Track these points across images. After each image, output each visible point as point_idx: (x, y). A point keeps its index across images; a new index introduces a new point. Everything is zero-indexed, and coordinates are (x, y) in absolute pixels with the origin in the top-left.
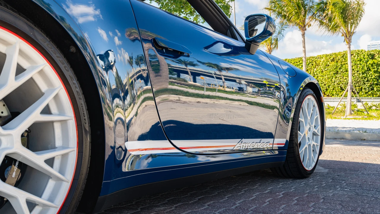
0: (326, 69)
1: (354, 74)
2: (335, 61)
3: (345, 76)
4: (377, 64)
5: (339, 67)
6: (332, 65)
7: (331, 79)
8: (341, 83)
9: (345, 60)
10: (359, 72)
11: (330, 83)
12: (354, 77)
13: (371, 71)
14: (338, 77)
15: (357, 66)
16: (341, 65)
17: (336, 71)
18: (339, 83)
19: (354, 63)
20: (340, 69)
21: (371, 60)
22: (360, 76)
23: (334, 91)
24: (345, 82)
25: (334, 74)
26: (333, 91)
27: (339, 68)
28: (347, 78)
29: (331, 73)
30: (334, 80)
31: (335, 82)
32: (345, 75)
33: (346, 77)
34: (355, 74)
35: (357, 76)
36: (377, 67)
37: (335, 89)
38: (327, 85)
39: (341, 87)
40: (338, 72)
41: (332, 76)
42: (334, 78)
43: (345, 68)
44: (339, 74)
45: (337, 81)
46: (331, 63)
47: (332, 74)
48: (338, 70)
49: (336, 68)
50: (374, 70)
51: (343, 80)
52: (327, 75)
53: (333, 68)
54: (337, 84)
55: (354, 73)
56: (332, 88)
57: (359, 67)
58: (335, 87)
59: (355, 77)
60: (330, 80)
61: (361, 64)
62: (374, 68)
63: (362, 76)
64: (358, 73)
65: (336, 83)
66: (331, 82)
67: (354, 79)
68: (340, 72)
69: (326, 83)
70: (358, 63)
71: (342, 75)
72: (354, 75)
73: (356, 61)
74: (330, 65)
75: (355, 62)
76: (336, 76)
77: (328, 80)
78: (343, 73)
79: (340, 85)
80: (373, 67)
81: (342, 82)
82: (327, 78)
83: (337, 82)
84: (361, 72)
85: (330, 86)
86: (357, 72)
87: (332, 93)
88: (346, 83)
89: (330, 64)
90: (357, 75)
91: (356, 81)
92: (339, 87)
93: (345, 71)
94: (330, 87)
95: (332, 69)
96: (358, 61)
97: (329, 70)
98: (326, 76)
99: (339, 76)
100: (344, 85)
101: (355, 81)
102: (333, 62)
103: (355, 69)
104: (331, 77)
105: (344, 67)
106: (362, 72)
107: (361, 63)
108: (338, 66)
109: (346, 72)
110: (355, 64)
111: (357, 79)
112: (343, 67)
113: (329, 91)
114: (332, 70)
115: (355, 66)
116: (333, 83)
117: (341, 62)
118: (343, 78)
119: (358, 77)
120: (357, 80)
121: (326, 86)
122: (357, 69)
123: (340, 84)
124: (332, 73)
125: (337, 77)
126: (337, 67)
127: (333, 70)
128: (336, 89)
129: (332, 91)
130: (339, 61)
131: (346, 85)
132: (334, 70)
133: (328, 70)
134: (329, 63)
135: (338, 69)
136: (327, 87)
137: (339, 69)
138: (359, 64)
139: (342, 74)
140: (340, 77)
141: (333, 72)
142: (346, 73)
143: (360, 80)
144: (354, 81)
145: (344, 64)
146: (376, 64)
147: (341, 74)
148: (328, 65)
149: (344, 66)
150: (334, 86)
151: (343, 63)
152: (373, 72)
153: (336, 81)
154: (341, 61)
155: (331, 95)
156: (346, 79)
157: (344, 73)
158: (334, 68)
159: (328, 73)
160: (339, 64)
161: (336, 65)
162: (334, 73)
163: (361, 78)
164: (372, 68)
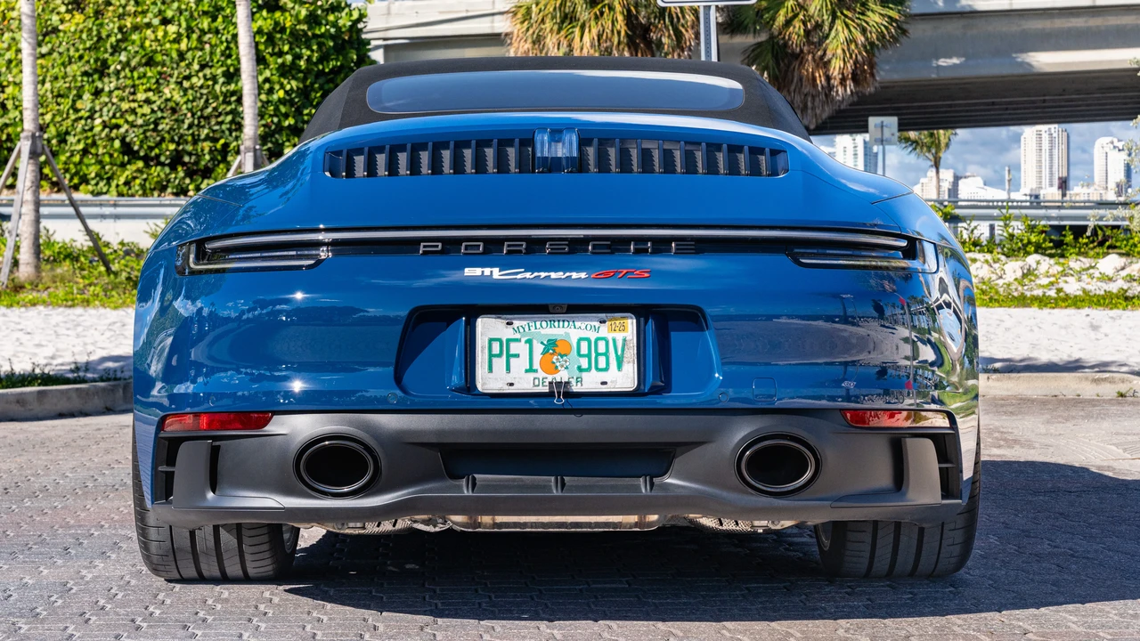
0: (44, 50)
1: (188, 78)
2: (90, 10)
3: (141, 88)
4: (292, 33)
5: (113, 39)
6: (73, 29)
7: (74, 101)
8: (127, 121)
9: (140, 9)
10: (213, 70)
11: (69, 122)
12: (185, 91)
13: (267, 65)
14: (107, 89)
15: (199, 39)
16: (120, 29)
17: (96, 60)
18: (114, 121)
19: (184, 25)
20: (116, 49)
21: (264, 13)
22: (217, 87)
23: (90, 159)
24: (144, 115)
25: (85, 74)
26: (86, 161)
27: (108, 46)
28: (154, 98)
29: (68, 69)
30: (89, 106)
31: (91, 117)
32: (145, 81)
33: (151, 94)
34: (194, 80)
35: (201, 87)
36: (291, 49)
37: (93, 151)
38: (52, 130)
39: (123, 141)
40: (105, 64)
41: (79, 84)
42: (87, 96)
43: (142, 46)
44: (113, 79)
45: (105, 109)
46: (68, 17)
47: (74, 76)
48: (106, 56)
49: (95, 48)
50: (280, 61)
51: (136, 105)
52: (48, 79)
53: (81, 47)
54: (105, 125)
55: (188, 72)
56: (81, 146)
57: (207, 46)
58: (94, 144)
59: (190, 92)
60: (66, 104)
61: (217, 32)
62: (281, 54)
63: (224, 89)
64: (207, 71)
65: (98, 121)
66: (73, 117)
67: (190, 106)
68: (119, 67)
69: (48, 117)
70: (205, 23)
71: (129, 82)
72: (186, 84)
73: (196, 14)
74: (61, 27)
75: (186, 20)
76: (100, 85)
77: (58, 104)
78: (132, 71)
79: (122, 130)
80: (276, 50)
81: (131, 118)
82: (50, 96)
83: (106, 118)
84: (220, 71)
85: (67, 133)
86: (203, 67)
87: (77, 173)
88: (147, 123)
89: (62, 21)
90: (202, 81)
91: (199, 113)
92: (113, 140)
93: (144, 61)
94: (71, 139)
95: (77, 50)
96: (205, 13)
97: (60, 54)
98: (48, 85)
99: (112, 86)
100: (141, 130)
101: (193, 115)
102: (79, 17)
103: (189, 55)
104: (74, 92)
105: (138, 43)
106: (224, 69)
107: (215, 24)
108: (104, 34)
109: (148, 69)
110: (190, 30)
111: (202, 101)
112: (133, 42)
113: (63, 158)
114: (77, 55)
115: (188, 37)
116: (83, 122)
117: (121, 17)
118: (131, 98)
119: (205, 91)
120: (202, 110)
121: (46, 136)
122: (200, 53)
123: (118, 127)
124: (74, 69)
125: (102, 90)
126: (100, 39)
127: (81, 57)
128: (101, 151)
129: (81, 162)
130: (111, 8)
131: (148, 134)
132: (86, 58)
133: (55, 55)
134: (55, 18)
135: (106, 51)
136: (54, 142)
137: (110, 50)
138: (210, 31)
139: (129, 75)
140: (116, 93)
141: (80, 64)
142: (149, 74)
143: (215, 109)
144: (189, 115)
145: (136, 28)
146: (288, 31)
147: (122, 74)
148: (55, 30)
149: (135, 37)
150: (90, 134)
151: (128, 22)
152: (277, 69)
153: (97, 108)
154: (121, 10)
155: (76, 181)
156: (148, 101)
157: (136, 75)
158: (88, 45)
159: (56, 70)
160: (111, 25)
161: (95, 33)
162: (87, 68)
163: (221, 99)
164: (270, 50)
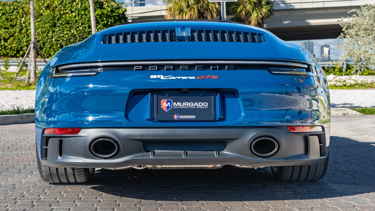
0: (39, 20)
1: (78, 27)
2: (51, 9)
3: (66, 30)
4: (106, 15)
5: (58, 17)
6: (47, 14)
7: (47, 34)
8: (62, 39)
9: (65, 9)
10: (85, 25)
11: (46, 40)
12: (77, 31)
13: (100, 24)
14: (56, 30)
15: (81, 17)
16: (60, 14)
17: (53, 23)
18: (58, 39)
19: (77, 13)
20: (59, 20)
21: (99, 10)
22: (86, 30)
23: (52, 50)
24: (66, 38)
25: (50, 26)
26: (50, 50)
27: (56, 19)
28: (69, 33)
29: (46, 25)
30: (51, 35)
31: (52, 38)
32: (66, 28)
33: (68, 32)
34: (80, 28)
35: (82, 30)
36: (106, 19)
37: (52, 47)
38: (41, 42)
39: (60, 45)
40: (55, 24)
41: (48, 29)
42: (51, 32)
43: (66, 19)
44: (58, 28)
45: (56, 36)
46: (45, 11)
47: (47, 27)
48: (56, 21)
49: (53, 19)
50: (103, 23)
51: (64, 35)
52: (40, 28)
53: (49, 19)
54: (56, 40)
55: (78, 26)
56: (49, 46)
57: (83, 19)
58: (53, 46)
59: (79, 31)
60: (45, 35)
61: (86, 15)
62: (103, 21)
63: (88, 30)
64: (84, 26)
65: (54, 39)
66: (47, 38)
67: (79, 35)
68: (59, 25)
69: (40, 38)
70: (83, 12)
71: (62, 29)
72: (78, 29)
73: (80, 10)
74: (43, 14)
75: (78, 12)
76: (54, 29)
77: (43, 35)
78: (63, 25)
79: (60, 42)
80: (102, 20)
81: (63, 38)
82: (40, 32)
83: (56, 38)
84: (87, 25)
85: (45, 43)
86: (82, 24)
87: (48, 53)
88: (67, 40)
89: (44, 12)
90: (82, 28)
91: (81, 37)
92: (58, 44)
93: (66, 23)
94: (46, 44)
95: (48, 20)
96: (83, 10)
97: (43, 21)
98: (40, 30)
99: (58, 29)
100: (65, 42)
101: (80, 37)
102: (48, 11)
103: (78, 21)
104: (47, 31)
105: (64, 18)
106: (88, 25)
107: (86, 13)
108: (55, 16)
109: (67, 25)
110: (79, 14)
111: (82, 34)
112: (63, 18)
113: (44, 49)
114: (48, 21)
115: (78, 16)
116: (49, 39)
117: (60, 11)
118: (63, 33)
119: (83, 31)
120: (82, 36)
121: (40, 43)
122: (81, 21)
123: (59, 41)
124: (47, 25)
125: (55, 31)
126: (54, 17)
127: (49, 22)
128: (55, 47)
129: (49, 50)
130: (57, 8)
131: (68, 43)
132: (50, 22)
133: (42, 21)
134: (42, 11)
135: (56, 20)
136: (42, 45)
137: (57, 20)
138: (84, 15)
139: (62, 26)
140: (59, 32)
141: (49, 24)
142: (68, 26)
143: (86, 36)
144: (79, 37)
145: (64, 14)
146: (105, 15)
147: (60, 26)
148: (42, 15)
149: (64, 16)
150: (51, 43)
151: (62, 12)
152: (103, 25)
153: (54, 36)
154: (60, 9)
155: (48, 56)
156: (67, 34)
157: (64, 26)
158: (51, 18)
159: (42, 25)
160: (57, 13)
161: (53, 15)
162: (51, 25)
163: (87, 33)
164: (100, 20)
